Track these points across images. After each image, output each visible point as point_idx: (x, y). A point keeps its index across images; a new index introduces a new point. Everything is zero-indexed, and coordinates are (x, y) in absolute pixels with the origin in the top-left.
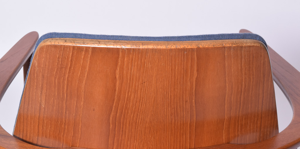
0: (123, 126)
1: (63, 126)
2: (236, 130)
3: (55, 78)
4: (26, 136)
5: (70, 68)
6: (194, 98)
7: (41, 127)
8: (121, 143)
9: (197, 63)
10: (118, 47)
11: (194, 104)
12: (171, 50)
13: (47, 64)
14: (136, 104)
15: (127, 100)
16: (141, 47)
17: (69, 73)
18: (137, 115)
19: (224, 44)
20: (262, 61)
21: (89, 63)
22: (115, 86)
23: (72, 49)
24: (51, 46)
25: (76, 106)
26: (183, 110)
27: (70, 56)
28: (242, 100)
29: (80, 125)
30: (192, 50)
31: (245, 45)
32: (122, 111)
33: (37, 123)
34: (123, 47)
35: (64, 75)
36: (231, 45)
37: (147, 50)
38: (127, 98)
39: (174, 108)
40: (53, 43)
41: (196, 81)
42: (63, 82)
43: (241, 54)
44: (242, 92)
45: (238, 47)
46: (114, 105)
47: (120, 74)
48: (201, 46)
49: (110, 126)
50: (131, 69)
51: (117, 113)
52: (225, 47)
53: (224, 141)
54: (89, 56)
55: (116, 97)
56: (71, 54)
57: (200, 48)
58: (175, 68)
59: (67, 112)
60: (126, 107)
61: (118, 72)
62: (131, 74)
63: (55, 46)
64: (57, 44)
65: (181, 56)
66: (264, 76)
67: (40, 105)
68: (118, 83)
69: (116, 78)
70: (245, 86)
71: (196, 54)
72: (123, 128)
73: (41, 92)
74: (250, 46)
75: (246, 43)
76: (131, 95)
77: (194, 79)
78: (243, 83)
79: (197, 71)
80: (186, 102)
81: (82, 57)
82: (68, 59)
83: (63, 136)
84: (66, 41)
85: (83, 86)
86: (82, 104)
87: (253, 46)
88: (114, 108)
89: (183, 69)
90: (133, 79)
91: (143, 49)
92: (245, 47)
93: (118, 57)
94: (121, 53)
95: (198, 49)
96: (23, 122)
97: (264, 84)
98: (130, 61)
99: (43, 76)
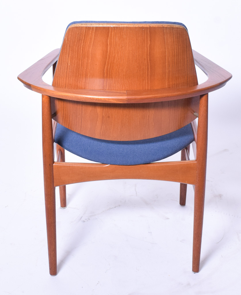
0: (111, 74)
1: (79, 76)
2: (173, 80)
3: (76, 46)
4: (59, 85)
5: (84, 39)
6: (149, 57)
7: (67, 78)
8: (110, 85)
9: (150, 35)
10: (109, 26)
11: (149, 61)
12: (136, 28)
13: (72, 38)
14: (118, 60)
15: (114, 58)
16: (121, 26)
17: (83, 43)
18: (119, 67)
19: (163, 26)
20: (185, 38)
21: (94, 36)
22: (107, 49)
23: (85, 28)
24: (74, 27)
25: (87, 63)
26: (143, 65)
27: (84, 32)
28: (175, 61)
29: (89, 74)
30: (147, 28)
31: (174, 27)
32: (111, 65)
33: (66, 76)
34: (112, 26)
35: (81, 44)
36: (167, 26)
37: (124, 27)
38: (114, 57)
39: (138, 63)
40: (75, 26)
41: (150, 47)
42: (80, 48)
43: (173, 32)
44: (175, 56)
45: (171, 27)
46: (107, 61)
47: (110, 42)
48: (151, 26)
49: (104, 74)
50: (116, 39)
51: (108, 66)
52: (164, 27)
53: (167, 87)
54: (94, 32)
55: (108, 56)
56: (85, 31)
57: (151, 27)
58: (138, 39)
59: (82, 67)
60: (113, 63)
61: (109, 40)
62: (115, 42)
63: (77, 27)
64: (77, 26)
65: (141, 31)
66: (187, 47)
67: (68, 64)
68: (109, 47)
69: (108, 44)
70: (176, 53)
71: (149, 30)
72: (111, 75)
73: (68, 56)
74: (177, 28)
75: (176, 26)
76: (115, 55)
77: (149, 45)
78: (175, 50)
79: (150, 40)
80: (145, 59)
81: (91, 33)
82: (83, 34)
83: (79, 83)
84: (82, 24)
85: (91, 50)
86: (90, 61)
87: (179, 28)
88: (107, 63)
89: (143, 39)
90: (116, 45)
91: (121, 27)
92: (175, 28)
93: (109, 32)
94: (110, 30)
95: (150, 27)
96: (58, 77)
97: (187, 52)
98: (115, 34)
99: (70, 46)
